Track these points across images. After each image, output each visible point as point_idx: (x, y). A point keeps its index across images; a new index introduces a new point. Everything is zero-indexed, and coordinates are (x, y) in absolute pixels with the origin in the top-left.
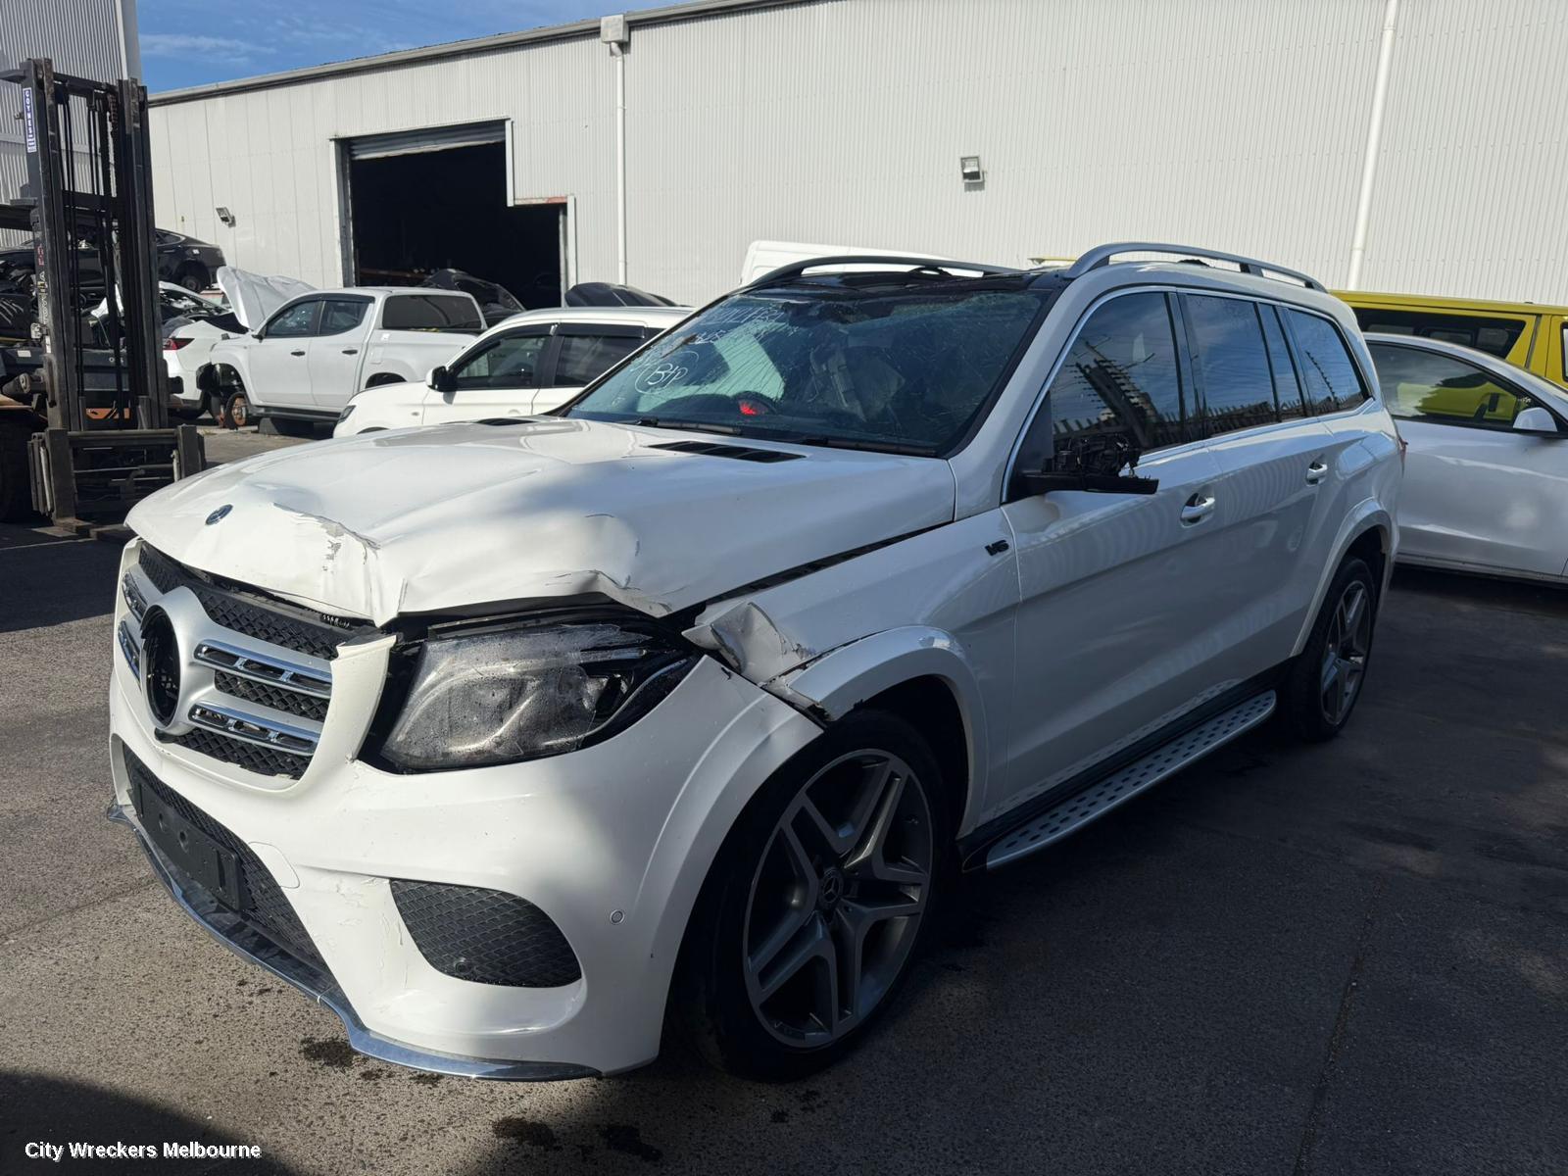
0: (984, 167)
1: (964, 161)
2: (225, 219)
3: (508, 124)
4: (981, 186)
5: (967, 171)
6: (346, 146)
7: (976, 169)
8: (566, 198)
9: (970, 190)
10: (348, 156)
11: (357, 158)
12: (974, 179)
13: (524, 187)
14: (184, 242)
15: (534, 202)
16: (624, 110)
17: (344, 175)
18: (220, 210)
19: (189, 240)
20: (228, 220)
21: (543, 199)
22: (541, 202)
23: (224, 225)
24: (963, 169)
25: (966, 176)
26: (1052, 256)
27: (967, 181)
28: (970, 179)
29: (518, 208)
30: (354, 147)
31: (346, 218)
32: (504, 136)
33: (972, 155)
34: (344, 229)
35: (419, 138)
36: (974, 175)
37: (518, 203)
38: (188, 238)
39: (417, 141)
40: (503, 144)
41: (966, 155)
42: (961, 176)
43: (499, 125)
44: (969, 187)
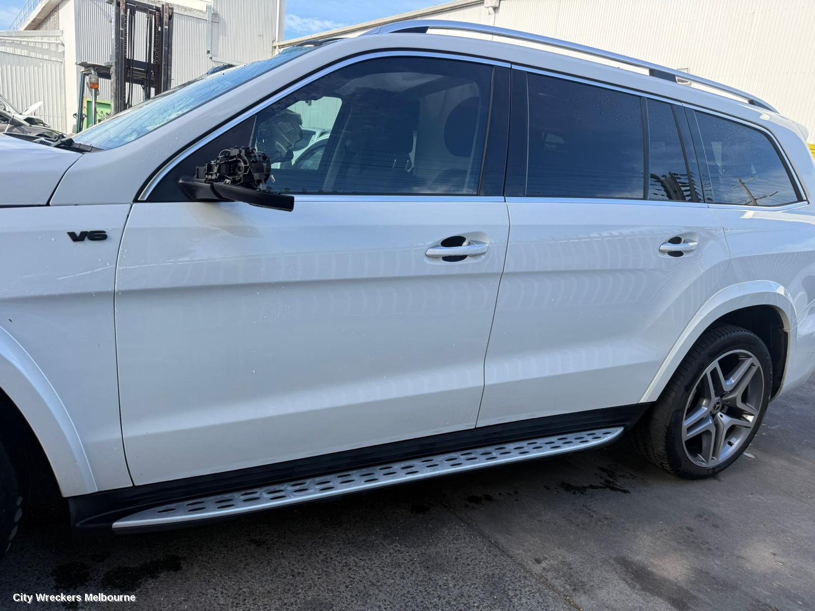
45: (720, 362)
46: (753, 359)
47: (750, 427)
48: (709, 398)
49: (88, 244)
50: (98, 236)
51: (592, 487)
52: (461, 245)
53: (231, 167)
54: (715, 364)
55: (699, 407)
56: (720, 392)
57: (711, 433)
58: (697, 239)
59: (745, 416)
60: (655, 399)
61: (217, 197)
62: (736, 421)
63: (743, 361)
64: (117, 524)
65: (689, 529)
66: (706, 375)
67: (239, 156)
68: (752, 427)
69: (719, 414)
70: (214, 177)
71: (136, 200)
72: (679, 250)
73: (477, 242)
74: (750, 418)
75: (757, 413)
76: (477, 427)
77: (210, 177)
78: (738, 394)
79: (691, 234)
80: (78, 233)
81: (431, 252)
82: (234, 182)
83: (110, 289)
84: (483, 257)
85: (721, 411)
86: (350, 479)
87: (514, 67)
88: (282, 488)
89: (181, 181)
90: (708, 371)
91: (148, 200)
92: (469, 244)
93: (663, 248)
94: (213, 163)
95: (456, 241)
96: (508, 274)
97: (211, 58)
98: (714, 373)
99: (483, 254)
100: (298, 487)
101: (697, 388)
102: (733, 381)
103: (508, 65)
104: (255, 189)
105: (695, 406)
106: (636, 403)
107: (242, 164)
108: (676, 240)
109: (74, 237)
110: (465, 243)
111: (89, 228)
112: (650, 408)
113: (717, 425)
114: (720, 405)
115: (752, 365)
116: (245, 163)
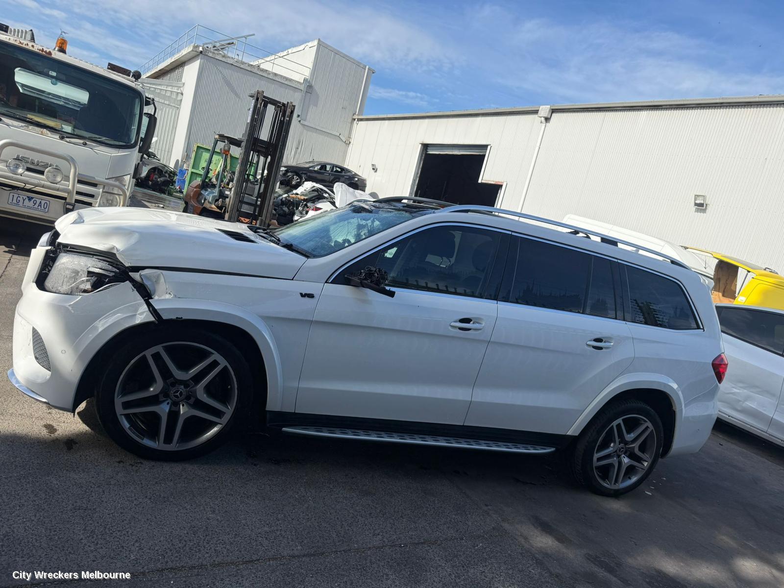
0: (708, 201)
1: (697, 196)
2: (373, 169)
3: (489, 147)
4: (704, 211)
5: (698, 202)
6: (425, 146)
7: (702, 202)
8: (503, 183)
9: (698, 212)
10: (425, 151)
11: (428, 153)
12: (701, 207)
13: (487, 176)
14: (353, 175)
15: (490, 182)
16: (539, 148)
17: (421, 159)
18: (373, 165)
19: (356, 174)
20: (375, 169)
21: (493, 181)
22: (492, 183)
23: (373, 171)
24: (695, 200)
25: (696, 204)
26: (692, 247)
27: (696, 207)
28: (698, 206)
29: (482, 184)
30: (428, 148)
31: (416, 177)
32: (486, 152)
33: (701, 194)
34: (414, 181)
35: (454, 148)
36: (701, 205)
37: (483, 182)
38: (355, 173)
39: (453, 149)
40: (484, 156)
41: (698, 194)
42: (693, 204)
43: (485, 147)
44: (697, 211)
45: (623, 420)
46: (649, 424)
47: (644, 470)
48: (615, 442)
49: (307, 299)
50: (311, 296)
51: (531, 483)
52: (469, 323)
53: (370, 275)
54: (619, 421)
55: (608, 446)
56: (623, 440)
57: (614, 466)
58: (613, 341)
59: (642, 462)
60: (577, 434)
61: (362, 285)
62: (635, 464)
63: (642, 424)
64: (284, 429)
65: (584, 515)
66: (613, 426)
67: (375, 271)
68: (646, 469)
69: (623, 455)
70: (362, 278)
71: (326, 282)
72: (601, 346)
73: (478, 323)
74: (646, 464)
75: (650, 461)
76: (465, 425)
77: (360, 277)
78: (636, 445)
79: (610, 338)
80: (304, 294)
81: (453, 324)
82: (371, 282)
83: (311, 319)
84: (480, 331)
85: (624, 454)
86: (391, 435)
87: (513, 234)
88: (359, 431)
89: (346, 276)
90: (615, 423)
91: (331, 283)
92: (474, 323)
93: (588, 343)
94: (362, 271)
95: (467, 320)
96: (492, 342)
97: (300, 121)
98: (619, 426)
99: (480, 329)
100: (366, 433)
101: (606, 433)
102: (633, 436)
103: (510, 233)
104: (379, 286)
105: (605, 445)
106: (564, 434)
107: (376, 274)
108: (599, 340)
109: (303, 295)
110: (471, 322)
111: (308, 292)
112: (574, 440)
113: (620, 463)
114: (624, 450)
115: (647, 427)
116: (378, 275)
